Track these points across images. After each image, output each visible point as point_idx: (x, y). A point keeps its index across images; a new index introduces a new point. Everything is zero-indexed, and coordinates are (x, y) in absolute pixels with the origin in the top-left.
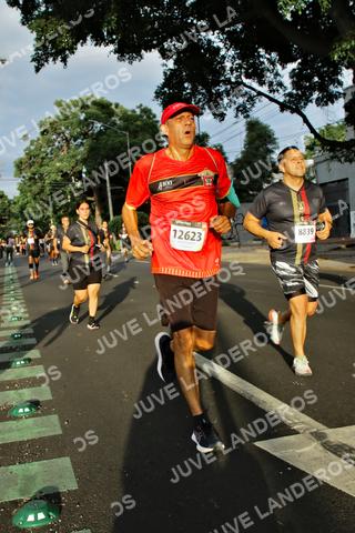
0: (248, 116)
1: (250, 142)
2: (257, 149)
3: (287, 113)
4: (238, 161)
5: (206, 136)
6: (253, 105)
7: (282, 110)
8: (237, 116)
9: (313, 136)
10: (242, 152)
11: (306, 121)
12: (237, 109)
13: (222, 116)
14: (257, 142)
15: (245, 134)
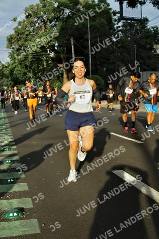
5: (146, 20)
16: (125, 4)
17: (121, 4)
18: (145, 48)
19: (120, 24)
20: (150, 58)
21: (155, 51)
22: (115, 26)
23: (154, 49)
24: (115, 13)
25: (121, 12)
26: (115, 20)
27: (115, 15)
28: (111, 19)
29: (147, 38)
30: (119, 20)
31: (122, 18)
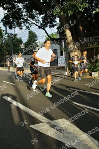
0: (29, 29)
1: (30, 37)
2: (32, 39)
3: (41, 29)
4: (26, 42)
5: (16, 35)
6: (31, 26)
7: (39, 28)
8: (26, 29)
9: (48, 36)
10: (27, 40)
11: (46, 32)
12: (26, 27)
13: (21, 29)
14: (32, 37)
15: (28, 35)
16: (8, 27)
17: (6, 27)
18: (16, 46)
19: (6, 35)
20: (18, 50)
21: (20, 47)
22: (4, 36)
23: (20, 46)
24: (4, 31)
25: (6, 31)
26: (4, 34)
27: (4, 32)
28: (2, 33)
29: (17, 42)
30: (6, 34)
31: (6, 33)
